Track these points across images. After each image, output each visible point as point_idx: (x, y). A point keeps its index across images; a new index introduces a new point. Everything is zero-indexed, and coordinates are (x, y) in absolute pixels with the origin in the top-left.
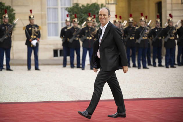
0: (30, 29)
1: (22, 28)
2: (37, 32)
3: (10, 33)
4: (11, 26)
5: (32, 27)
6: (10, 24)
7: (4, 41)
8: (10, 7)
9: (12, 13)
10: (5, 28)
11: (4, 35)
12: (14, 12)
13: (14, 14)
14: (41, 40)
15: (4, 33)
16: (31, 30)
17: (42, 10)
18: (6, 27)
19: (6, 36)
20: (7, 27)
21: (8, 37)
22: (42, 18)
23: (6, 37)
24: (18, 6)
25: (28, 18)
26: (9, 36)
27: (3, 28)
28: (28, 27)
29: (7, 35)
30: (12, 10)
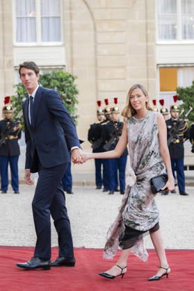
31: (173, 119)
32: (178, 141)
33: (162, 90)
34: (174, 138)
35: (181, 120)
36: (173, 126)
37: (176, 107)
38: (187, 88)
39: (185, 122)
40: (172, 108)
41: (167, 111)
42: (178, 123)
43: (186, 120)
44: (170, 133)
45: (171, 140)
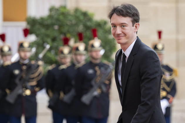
2: (168, 83)
3: (107, 82)
4: (108, 66)
6: (105, 62)
7: (91, 102)
8: (105, 23)
10: (95, 72)
11: (91, 86)
14: (175, 101)
15: (93, 83)
17: (178, 31)
18: (97, 68)
19: (95, 90)
20: (100, 68)
21: (102, 92)
22: (178, 49)
23: (96, 93)
26: (104, 89)
27: (91, 71)
29: (100, 88)
31: (22, 62)
32: (28, 92)
33: (6, 19)
34: (23, 87)
35: (33, 62)
36: (21, 70)
37: (26, 45)
38: (42, 19)
39: (38, 66)
40: (21, 45)
41: (10, 49)
42: (30, 67)
43: (40, 63)
44: (17, 81)
45: (18, 91)
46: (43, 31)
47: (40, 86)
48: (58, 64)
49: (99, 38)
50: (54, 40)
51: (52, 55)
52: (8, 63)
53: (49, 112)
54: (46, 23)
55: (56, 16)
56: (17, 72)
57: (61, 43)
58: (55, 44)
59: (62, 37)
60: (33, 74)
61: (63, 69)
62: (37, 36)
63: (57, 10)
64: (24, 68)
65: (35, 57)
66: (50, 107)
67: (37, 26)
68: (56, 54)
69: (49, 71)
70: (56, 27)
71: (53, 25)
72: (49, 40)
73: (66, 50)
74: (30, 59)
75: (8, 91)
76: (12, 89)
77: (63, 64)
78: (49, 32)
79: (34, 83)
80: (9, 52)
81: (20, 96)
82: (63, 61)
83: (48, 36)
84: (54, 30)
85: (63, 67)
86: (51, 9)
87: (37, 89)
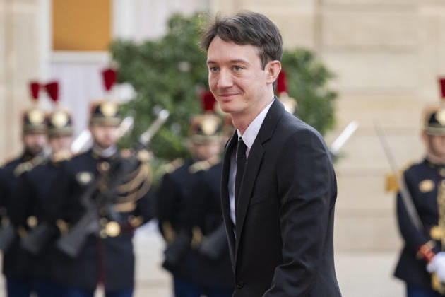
0: (427, 186)
1: (380, 183)
5: (437, 179)
8: (308, 56)
9: (321, 92)
12: (331, 85)
13: (333, 96)
16: (435, 193)
24: (352, 50)
25: (418, 124)
28: (413, 175)
30: (321, 76)
31: (98, 152)
32: (113, 229)
33: (59, 45)
34: (101, 216)
35: (126, 154)
36: (96, 174)
37: (109, 110)
38: (150, 45)
39: (139, 164)
40: (96, 111)
42: (117, 166)
43: (144, 155)
44: (86, 200)
45: (89, 224)
46: (152, 75)
47: (143, 212)
48: (189, 158)
49: (291, 96)
50: (178, 97)
51: (173, 136)
52: (63, 155)
53: (166, 278)
54: (158, 55)
55: (183, 39)
56: (85, 178)
57: (198, 105)
58: (182, 109)
59: (199, 90)
60: (125, 183)
61: (201, 173)
62: (137, 87)
63: (187, 22)
64: (104, 167)
65: (132, 141)
66: (167, 266)
67: (137, 64)
68: (184, 134)
69: (166, 177)
70: (184, 67)
71: (176, 60)
72: (166, 99)
73: (209, 124)
74: (120, 145)
75: (62, 226)
76: (72, 221)
77: (201, 159)
78: (166, 79)
79: (128, 206)
80: (68, 129)
81: (93, 240)
82: (202, 150)
83: (163, 88)
84: (179, 72)
85: (201, 166)
86: (173, 22)
87: (135, 221)
